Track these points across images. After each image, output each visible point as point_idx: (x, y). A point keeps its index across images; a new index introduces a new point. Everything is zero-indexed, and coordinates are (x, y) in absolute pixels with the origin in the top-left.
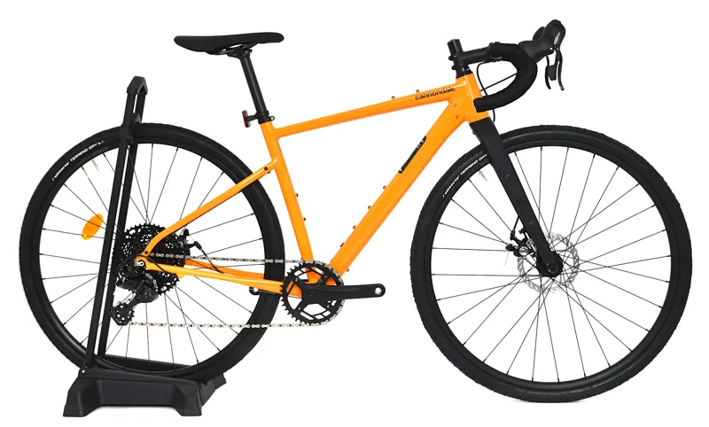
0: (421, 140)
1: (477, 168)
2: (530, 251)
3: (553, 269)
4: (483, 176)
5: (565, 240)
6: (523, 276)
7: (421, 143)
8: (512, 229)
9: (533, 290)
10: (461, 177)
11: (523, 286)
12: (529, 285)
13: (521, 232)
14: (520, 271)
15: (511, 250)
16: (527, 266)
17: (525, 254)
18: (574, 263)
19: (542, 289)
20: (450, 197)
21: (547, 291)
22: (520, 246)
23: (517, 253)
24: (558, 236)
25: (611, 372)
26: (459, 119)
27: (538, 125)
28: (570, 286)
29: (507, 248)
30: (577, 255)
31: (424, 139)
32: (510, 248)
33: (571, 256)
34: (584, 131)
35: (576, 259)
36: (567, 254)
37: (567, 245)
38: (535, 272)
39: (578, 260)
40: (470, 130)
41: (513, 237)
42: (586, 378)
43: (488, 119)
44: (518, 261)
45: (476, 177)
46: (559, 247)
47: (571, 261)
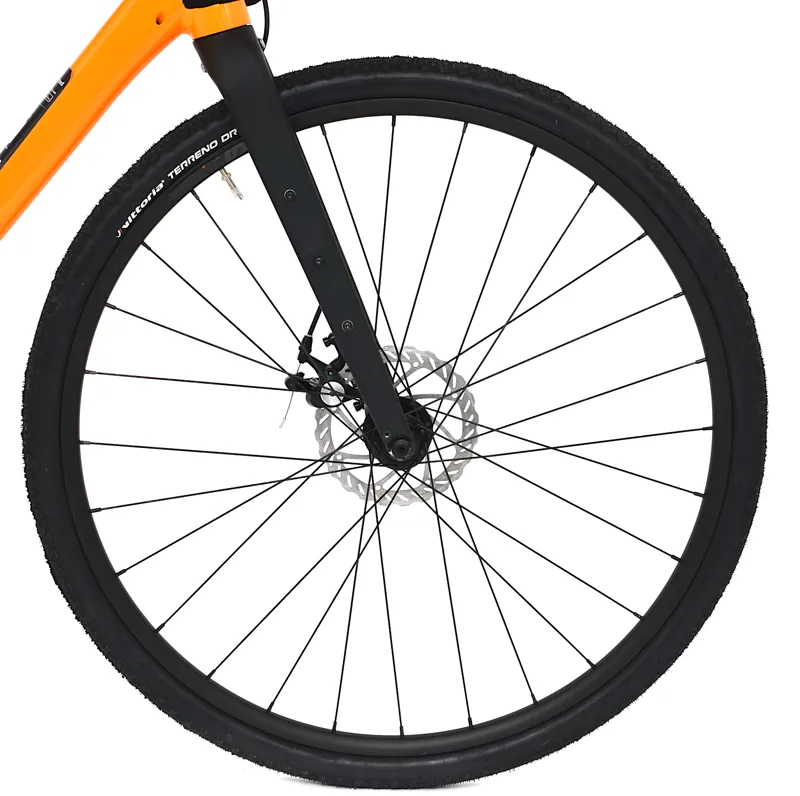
0: (57, 79)
1: (215, 163)
2: (349, 393)
3: (402, 450)
4: (233, 186)
5: (445, 369)
6: (325, 460)
7: (58, 89)
8: (302, 333)
9: (353, 495)
10: (169, 184)
11: (327, 485)
12: (344, 482)
13: (328, 342)
14: (322, 442)
15: (299, 389)
16: (339, 433)
17: (333, 401)
18: (465, 431)
19: (374, 496)
20: (137, 237)
21: (388, 498)
22: (323, 380)
23: (315, 400)
24: (428, 355)
25: (536, 713)
26: (165, 26)
27: (388, 53)
28: (449, 492)
29: (287, 383)
30: (472, 411)
31: (67, 77)
32: (295, 383)
33: (457, 411)
34: (513, 81)
35: (471, 422)
36: (446, 405)
37: (449, 382)
38: (360, 448)
39: (475, 424)
40: (196, 60)
41: (305, 355)
42: (472, 728)
43: (246, 31)
44: (318, 417)
45: (211, 187)
46: (426, 387)
47: (454, 428)
